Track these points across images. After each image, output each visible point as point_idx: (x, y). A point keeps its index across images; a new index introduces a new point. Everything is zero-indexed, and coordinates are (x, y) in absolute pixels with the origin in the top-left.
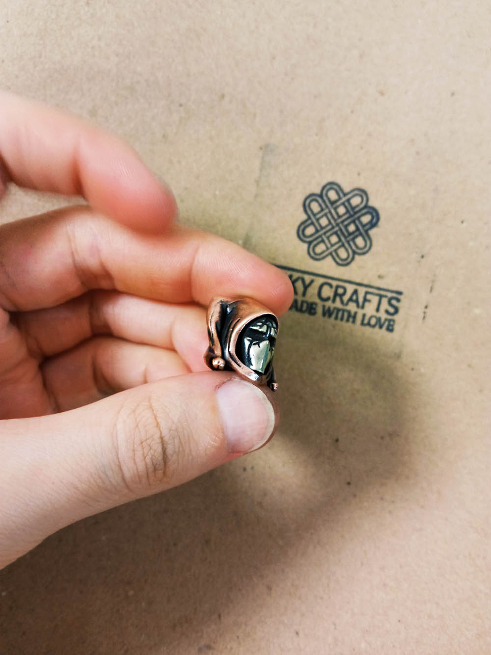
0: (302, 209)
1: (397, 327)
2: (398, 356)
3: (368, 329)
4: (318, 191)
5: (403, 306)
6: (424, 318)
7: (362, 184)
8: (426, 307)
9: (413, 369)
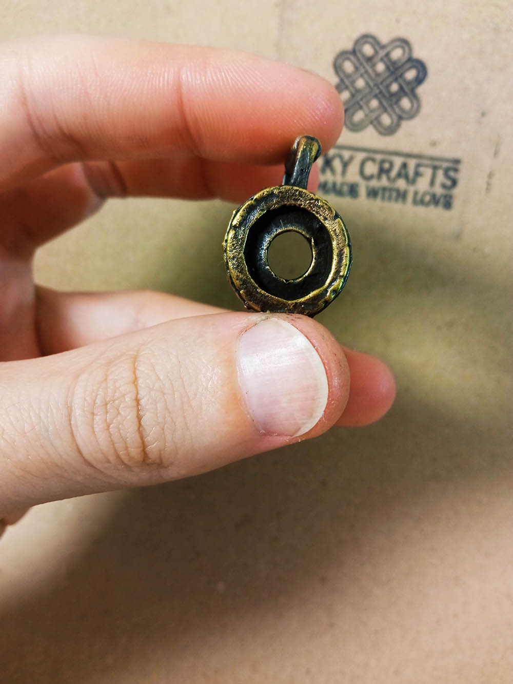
0: (331, 71)
1: (457, 203)
2: (458, 236)
3: (421, 210)
4: (349, 46)
5: (463, 177)
6: (488, 188)
7: (402, 32)
8: (490, 175)
9: (475, 250)
